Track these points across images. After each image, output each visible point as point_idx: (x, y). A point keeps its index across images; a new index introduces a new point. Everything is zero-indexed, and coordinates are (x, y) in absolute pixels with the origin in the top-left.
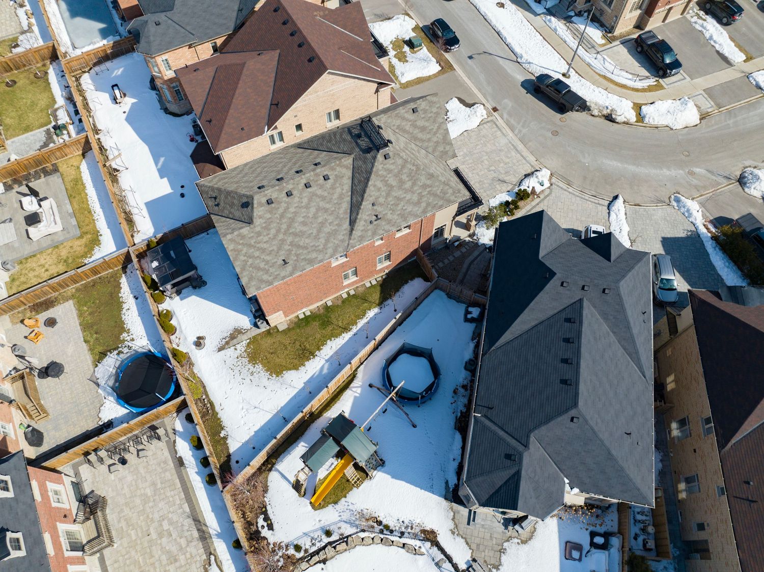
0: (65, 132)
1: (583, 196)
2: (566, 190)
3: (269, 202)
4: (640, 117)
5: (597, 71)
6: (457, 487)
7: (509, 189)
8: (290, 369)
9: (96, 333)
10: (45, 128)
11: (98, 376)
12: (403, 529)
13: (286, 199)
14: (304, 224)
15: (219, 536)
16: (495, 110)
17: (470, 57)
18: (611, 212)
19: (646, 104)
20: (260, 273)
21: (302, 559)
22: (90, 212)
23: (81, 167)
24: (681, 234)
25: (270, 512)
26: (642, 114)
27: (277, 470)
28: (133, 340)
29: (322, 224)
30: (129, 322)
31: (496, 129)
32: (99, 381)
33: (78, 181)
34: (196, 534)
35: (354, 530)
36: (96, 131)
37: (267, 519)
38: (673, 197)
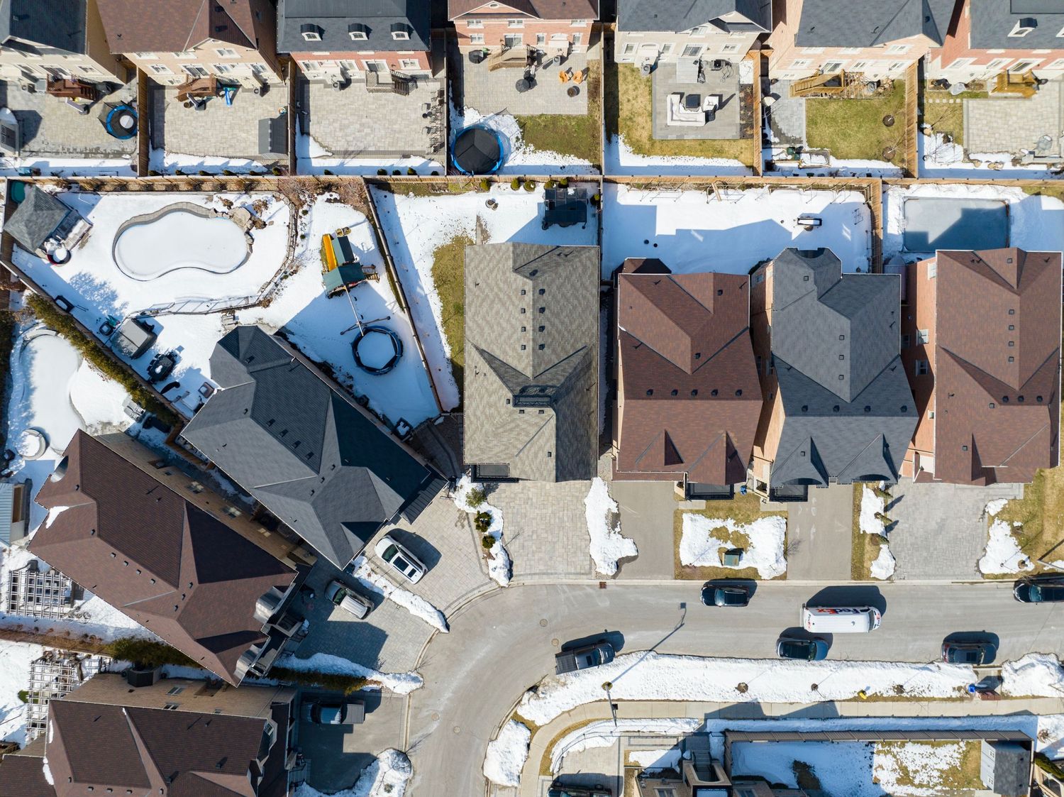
0: (790, 157)
1: (464, 598)
2: (478, 587)
3: (524, 292)
4: (519, 720)
5: (597, 722)
6: (286, 339)
7: (505, 536)
8: (434, 264)
9: (545, 126)
10: (804, 139)
11: (505, 117)
12: (279, 287)
13: (520, 306)
14: (497, 313)
15: (342, 164)
16: (603, 585)
17: (683, 605)
18: (433, 610)
19: (531, 738)
20: (477, 262)
21: (297, 212)
22: (675, 154)
23: (736, 161)
24: (382, 655)
25: (339, 204)
26: (522, 725)
27: (364, 222)
28: (524, 153)
29: (492, 327)
30: (542, 155)
31: (578, 571)
32: (501, 116)
33: (719, 153)
34: (351, 149)
35: (296, 255)
36: (773, 188)
37: (336, 200)
38: (421, 679)
